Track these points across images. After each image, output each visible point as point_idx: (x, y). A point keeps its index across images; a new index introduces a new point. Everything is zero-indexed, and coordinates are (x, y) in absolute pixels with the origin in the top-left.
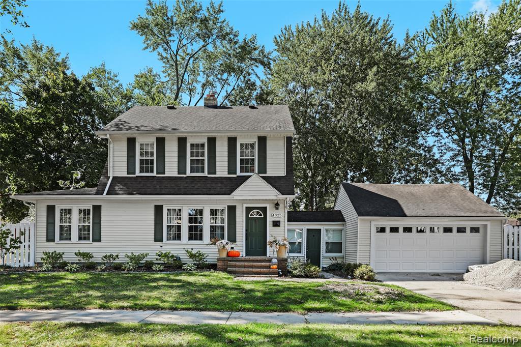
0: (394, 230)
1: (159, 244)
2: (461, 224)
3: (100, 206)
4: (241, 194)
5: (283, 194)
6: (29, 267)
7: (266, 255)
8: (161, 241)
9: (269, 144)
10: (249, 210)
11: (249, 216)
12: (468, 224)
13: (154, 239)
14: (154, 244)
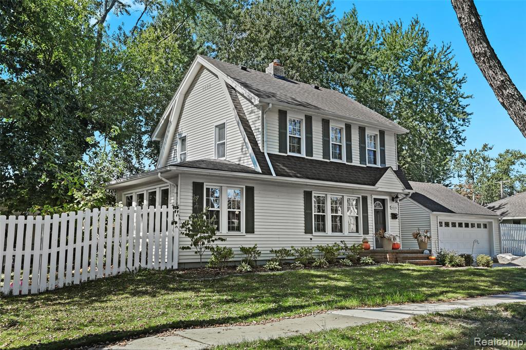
1: (309, 236)
3: (254, 187)
6: (172, 270)
8: (312, 233)
9: (386, 138)
13: (304, 231)
14: (304, 236)
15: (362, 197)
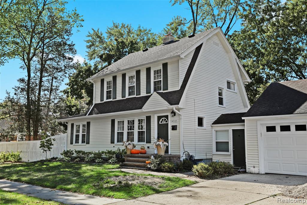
0: (285, 128)
1: (113, 145)
3: (90, 122)
4: (147, 107)
5: (171, 105)
7: (168, 153)
8: (114, 143)
9: (169, 68)
10: (159, 118)
11: (160, 123)
13: (110, 142)
14: (111, 145)
15: (147, 117)
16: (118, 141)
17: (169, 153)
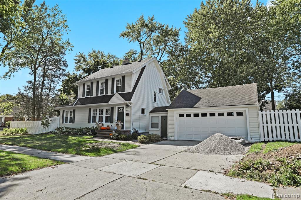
0: (189, 115)
2: (230, 110)
3: (75, 110)
4: (112, 102)
5: (126, 101)
9: (126, 79)
10: (119, 108)
11: (119, 111)
12: (235, 110)
13: (88, 122)
14: (88, 124)
15: (111, 108)
16: (93, 122)
17: (124, 129)
